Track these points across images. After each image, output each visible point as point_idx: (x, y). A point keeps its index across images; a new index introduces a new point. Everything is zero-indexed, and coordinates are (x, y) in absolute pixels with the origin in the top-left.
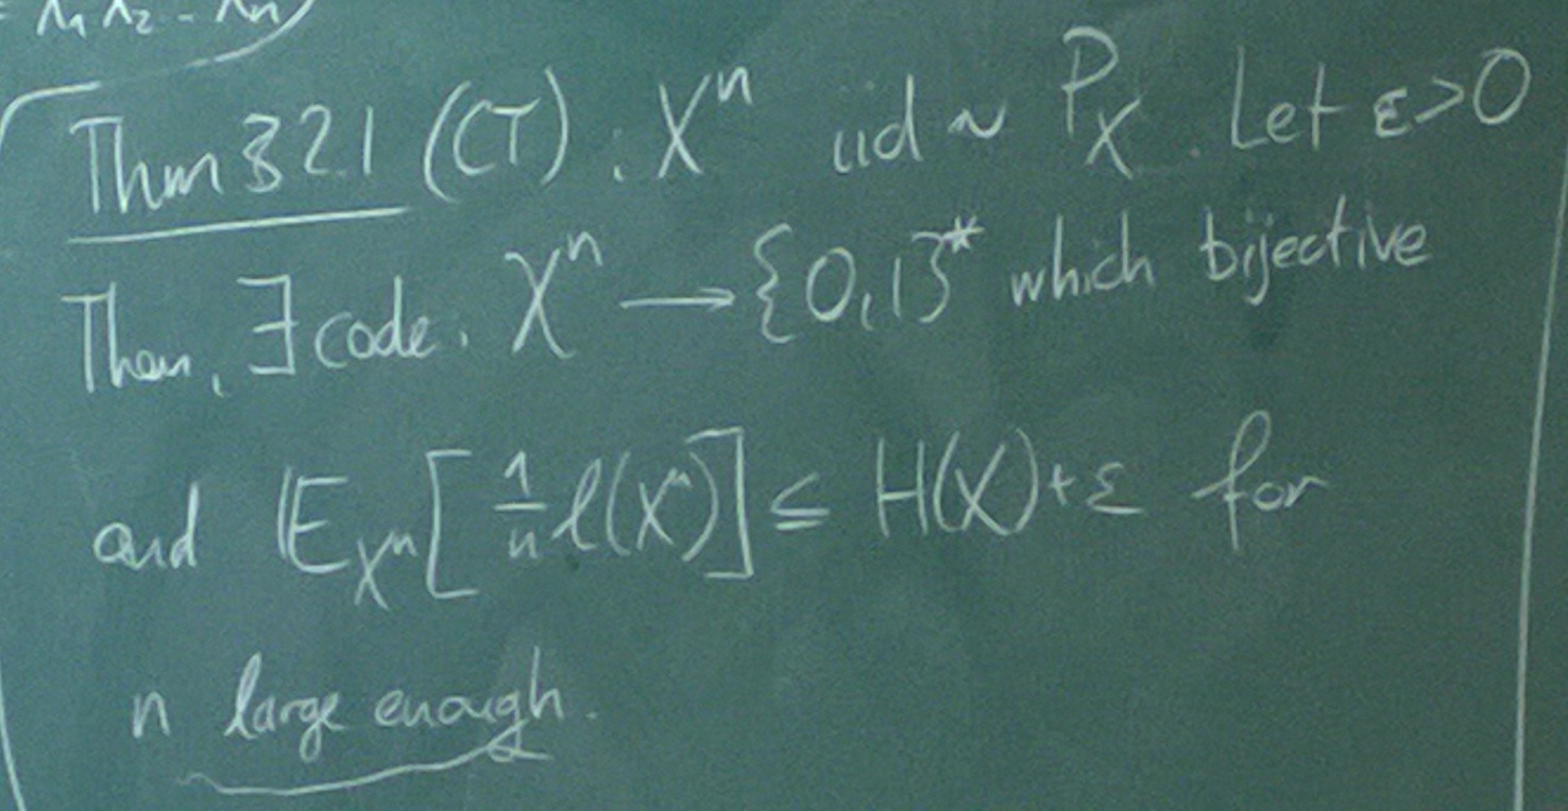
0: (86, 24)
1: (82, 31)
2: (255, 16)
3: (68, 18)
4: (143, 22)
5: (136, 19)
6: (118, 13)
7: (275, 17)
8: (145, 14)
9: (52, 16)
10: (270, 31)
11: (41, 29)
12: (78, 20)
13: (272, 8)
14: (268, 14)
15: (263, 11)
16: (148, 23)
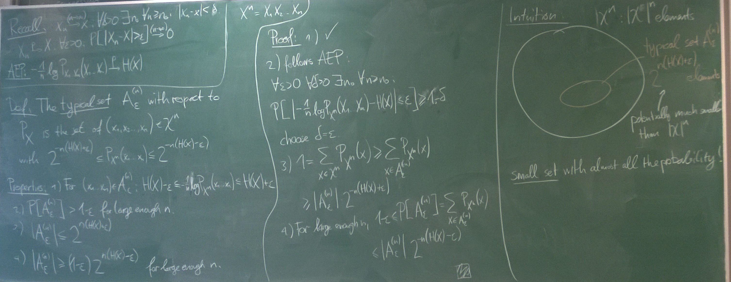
0: (272, 15)
1: (271, 16)
2: (299, 13)
3: (269, 14)
4: (281, 14)
5: (280, 14)
6: (277, 14)
7: (302, 13)
8: (281, 13)
9: (267, 14)
10: (301, 15)
11: (265, 16)
12: (271, 15)
13: (301, 12)
14: (301, 13)
15: (300, 12)
16: (282, 15)
